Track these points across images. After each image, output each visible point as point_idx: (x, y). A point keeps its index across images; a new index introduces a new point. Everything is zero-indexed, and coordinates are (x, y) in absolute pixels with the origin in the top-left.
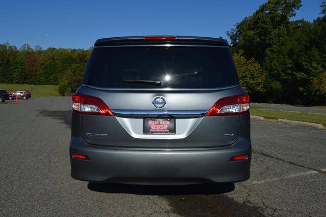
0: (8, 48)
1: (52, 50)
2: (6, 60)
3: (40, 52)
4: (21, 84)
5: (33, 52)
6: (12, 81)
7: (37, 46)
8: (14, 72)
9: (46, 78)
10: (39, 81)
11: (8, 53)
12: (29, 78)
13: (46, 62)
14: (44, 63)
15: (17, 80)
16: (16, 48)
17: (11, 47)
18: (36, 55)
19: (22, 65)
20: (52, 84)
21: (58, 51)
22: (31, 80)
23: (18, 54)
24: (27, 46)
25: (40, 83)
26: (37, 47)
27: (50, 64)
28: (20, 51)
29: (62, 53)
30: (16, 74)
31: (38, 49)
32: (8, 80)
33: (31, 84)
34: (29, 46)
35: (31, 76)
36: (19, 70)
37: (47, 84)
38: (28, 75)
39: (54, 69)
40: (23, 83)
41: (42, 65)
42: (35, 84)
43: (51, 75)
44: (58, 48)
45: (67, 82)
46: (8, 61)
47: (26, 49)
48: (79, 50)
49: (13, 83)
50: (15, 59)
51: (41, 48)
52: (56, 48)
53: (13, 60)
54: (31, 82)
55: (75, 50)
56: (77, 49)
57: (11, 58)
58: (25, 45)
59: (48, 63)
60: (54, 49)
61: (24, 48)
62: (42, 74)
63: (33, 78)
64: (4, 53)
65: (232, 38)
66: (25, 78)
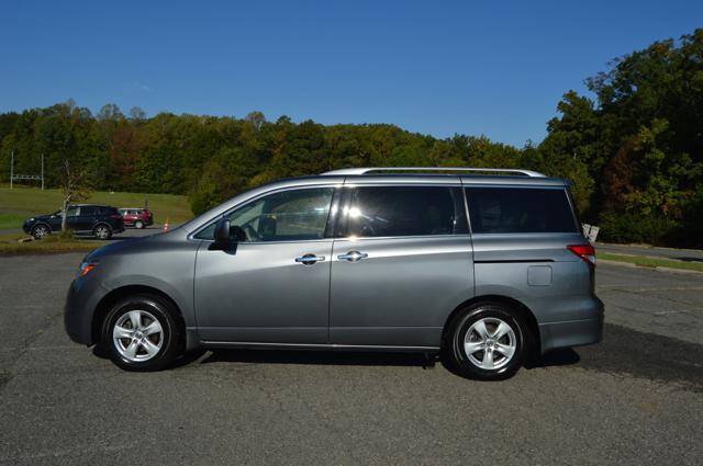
0: (71, 112)
1: (166, 118)
2: (68, 137)
3: (140, 123)
4: (100, 190)
5: (125, 122)
7: (135, 108)
8: (85, 164)
9: (154, 178)
10: (137, 184)
11: (73, 121)
12: (115, 178)
13: (156, 143)
14: (151, 145)
16: (89, 112)
17: (77, 110)
18: (134, 128)
19: (102, 150)
20: (167, 193)
21: (180, 120)
22: (121, 183)
23: (93, 126)
24: (113, 108)
25: (141, 189)
27: (162, 147)
28: (98, 120)
29: (190, 126)
30: (88, 169)
31: (138, 115)
33: (121, 191)
34: (116, 109)
35: (122, 174)
36: (96, 159)
37: (155, 192)
38: (114, 172)
39: (171, 159)
40: (105, 189)
41: (146, 149)
42: (128, 191)
43: (166, 171)
44: (179, 115)
45: (212, 188)
46: (73, 139)
47: (112, 114)
48: (225, 118)
50: (86, 135)
51: (142, 114)
52: (174, 113)
53: (83, 139)
54: (121, 186)
55: (214, 120)
56: (220, 117)
57: (79, 134)
58: (109, 106)
59: (158, 146)
60: (171, 115)
61: (107, 112)
62: (146, 169)
63: (124, 177)
64: (65, 124)
65: (605, 94)
66: (108, 177)
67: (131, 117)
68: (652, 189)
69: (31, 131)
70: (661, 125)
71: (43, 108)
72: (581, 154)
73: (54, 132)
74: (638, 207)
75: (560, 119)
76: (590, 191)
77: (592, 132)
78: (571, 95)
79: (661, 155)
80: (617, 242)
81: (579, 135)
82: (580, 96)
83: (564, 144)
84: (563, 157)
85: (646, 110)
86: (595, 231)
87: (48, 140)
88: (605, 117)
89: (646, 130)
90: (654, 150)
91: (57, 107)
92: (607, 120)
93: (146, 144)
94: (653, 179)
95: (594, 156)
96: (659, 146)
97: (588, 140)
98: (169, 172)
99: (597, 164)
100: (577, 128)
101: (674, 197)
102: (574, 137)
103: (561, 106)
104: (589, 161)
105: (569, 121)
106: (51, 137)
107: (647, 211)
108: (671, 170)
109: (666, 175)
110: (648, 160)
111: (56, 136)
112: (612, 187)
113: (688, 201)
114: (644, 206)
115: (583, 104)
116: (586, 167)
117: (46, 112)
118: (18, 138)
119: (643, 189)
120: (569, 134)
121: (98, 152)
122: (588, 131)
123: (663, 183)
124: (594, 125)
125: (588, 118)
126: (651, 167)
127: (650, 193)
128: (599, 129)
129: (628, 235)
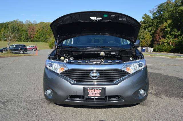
0: (18, 22)
1: (42, 23)
2: (17, 29)
3: (36, 25)
4: (26, 42)
5: (32, 24)
6: (21, 40)
8: (22, 35)
9: (40, 38)
11: (18, 25)
13: (40, 29)
14: (39, 30)
15: (24, 40)
16: (23, 22)
17: (20, 21)
18: (34, 26)
19: (26, 32)
20: (43, 42)
21: (45, 24)
23: (24, 25)
24: (28, 21)
25: (36, 41)
26: (34, 21)
29: (48, 25)
30: (23, 36)
31: (35, 23)
32: (19, 39)
33: (31, 42)
35: (31, 38)
36: (25, 34)
37: (40, 42)
38: (30, 37)
39: (44, 33)
40: (27, 41)
41: (37, 31)
42: (33, 42)
44: (45, 22)
47: (28, 22)
49: (21, 41)
50: (22, 28)
51: (36, 22)
52: (44, 22)
54: (31, 41)
57: (20, 28)
58: (28, 20)
59: (40, 30)
61: (27, 22)
62: (37, 36)
63: (32, 38)
64: (16, 25)
65: (154, 14)
66: (28, 38)
67: (33, 23)
68: (167, 38)
69: (8, 27)
70: (170, 21)
71: (11, 21)
72: (148, 30)
73: (14, 27)
74: (163, 43)
75: (143, 21)
76: (151, 39)
77: (151, 24)
78: (145, 15)
79: (169, 29)
80: (158, 52)
81: (148, 25)
82: (148, 15)
83: (144, 27)
84: (144, 30)
85: (165, 18)
86: (152, 49)
87: (12, 29)
88: (154, 20)
89: (166, 23)
90: (168, 28)
91: (14, 21)
92: (155, 21)
93: (37, 30)
94: (167, 36)
95: (151, 30)
96: (169, 27)
97: (150, 26)
98: (43, 37)
99: (152, 32)
100: (147, 23)
101: (173, 40)
102: (146, 25)
103: (143, 18)
104: (150, 32)
105: (145, 21)
106: (13, 28)
107: (166, 44)
108: (172, 33)
109: (171, 34)
110: (166, 31)
111: (14, 28)
112: (157, 38)
113: (176, 41)
114: (165, 43)
115: (148, 17)
116: (149, 33)
117: (12, 22)
118: (4, 29)
119: (165, 38)
120: (145, 25)
121: (25, 32)
122: (150, 24)
123: (170, 37)
124: (151, 22)
125: (150, 21)
126: (167, 32)
127: (166, 39)
128: (153, 23)
129: (161, 50)
